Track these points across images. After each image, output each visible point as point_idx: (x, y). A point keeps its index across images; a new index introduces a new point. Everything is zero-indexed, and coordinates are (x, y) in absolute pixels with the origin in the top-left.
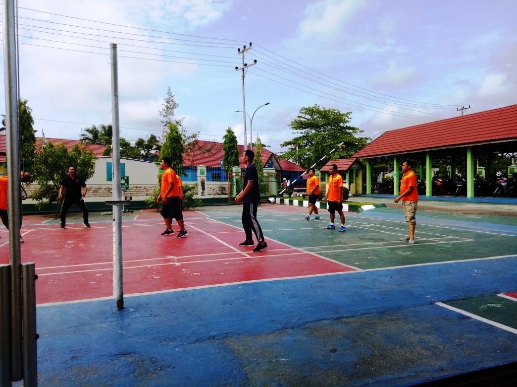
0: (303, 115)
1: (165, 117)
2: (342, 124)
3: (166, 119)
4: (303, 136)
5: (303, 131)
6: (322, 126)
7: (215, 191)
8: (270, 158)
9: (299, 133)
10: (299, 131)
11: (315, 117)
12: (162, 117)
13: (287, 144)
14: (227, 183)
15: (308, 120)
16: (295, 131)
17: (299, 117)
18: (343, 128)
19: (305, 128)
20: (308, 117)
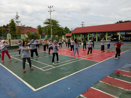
9: (46, 25)
20: (48, 21)
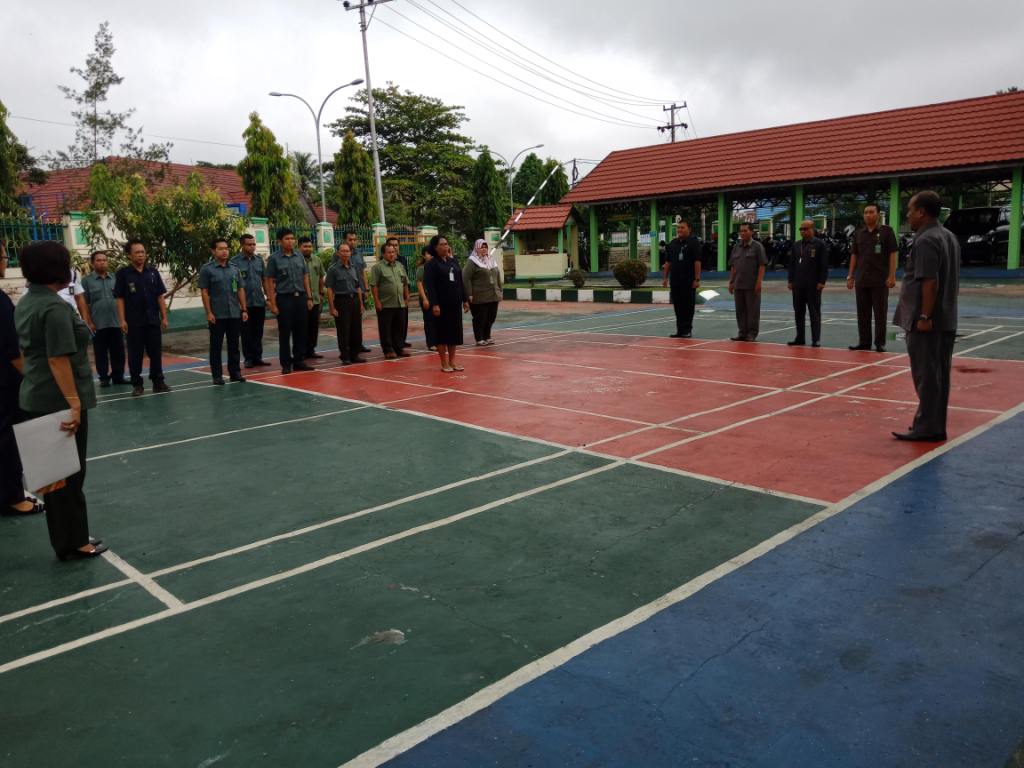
0: (360, 105)
1: (83, 104)
3: (87, 108)
12: (73, 101)
17: (348, 109)
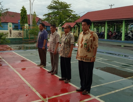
2: (67, 9)
4: (52, 12)
5: (52, 10)
6: (60, 8)
7: (16, 35)
8: (39, 20)
9: (51, 11)
10: (51, 10)
11: (57, 5)
13: (45, 15)
14: (22, 31)
15: (54, 6)
16: (49, 10)
17: (51, 4)
18: (67, 10)
19: (53, 9)
